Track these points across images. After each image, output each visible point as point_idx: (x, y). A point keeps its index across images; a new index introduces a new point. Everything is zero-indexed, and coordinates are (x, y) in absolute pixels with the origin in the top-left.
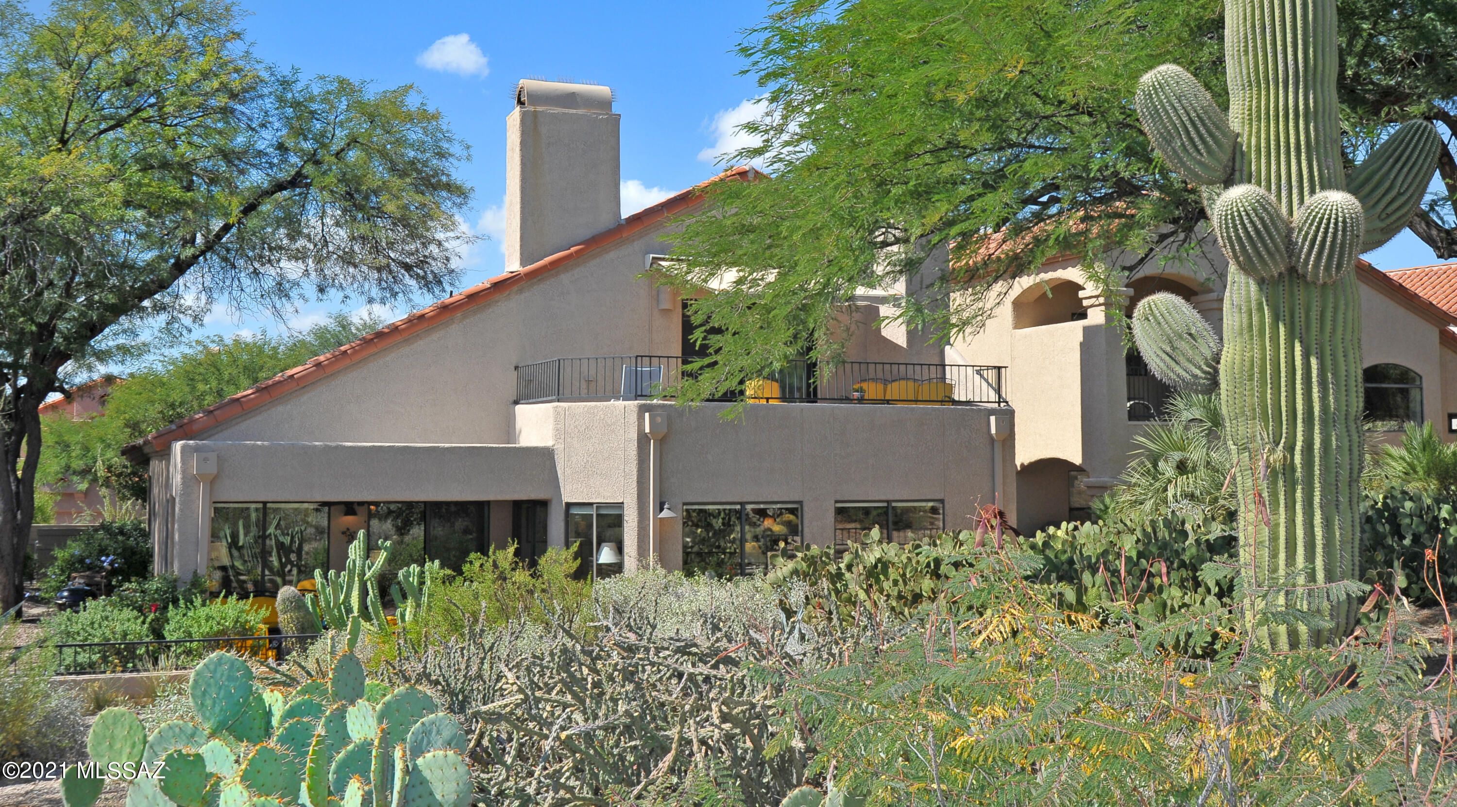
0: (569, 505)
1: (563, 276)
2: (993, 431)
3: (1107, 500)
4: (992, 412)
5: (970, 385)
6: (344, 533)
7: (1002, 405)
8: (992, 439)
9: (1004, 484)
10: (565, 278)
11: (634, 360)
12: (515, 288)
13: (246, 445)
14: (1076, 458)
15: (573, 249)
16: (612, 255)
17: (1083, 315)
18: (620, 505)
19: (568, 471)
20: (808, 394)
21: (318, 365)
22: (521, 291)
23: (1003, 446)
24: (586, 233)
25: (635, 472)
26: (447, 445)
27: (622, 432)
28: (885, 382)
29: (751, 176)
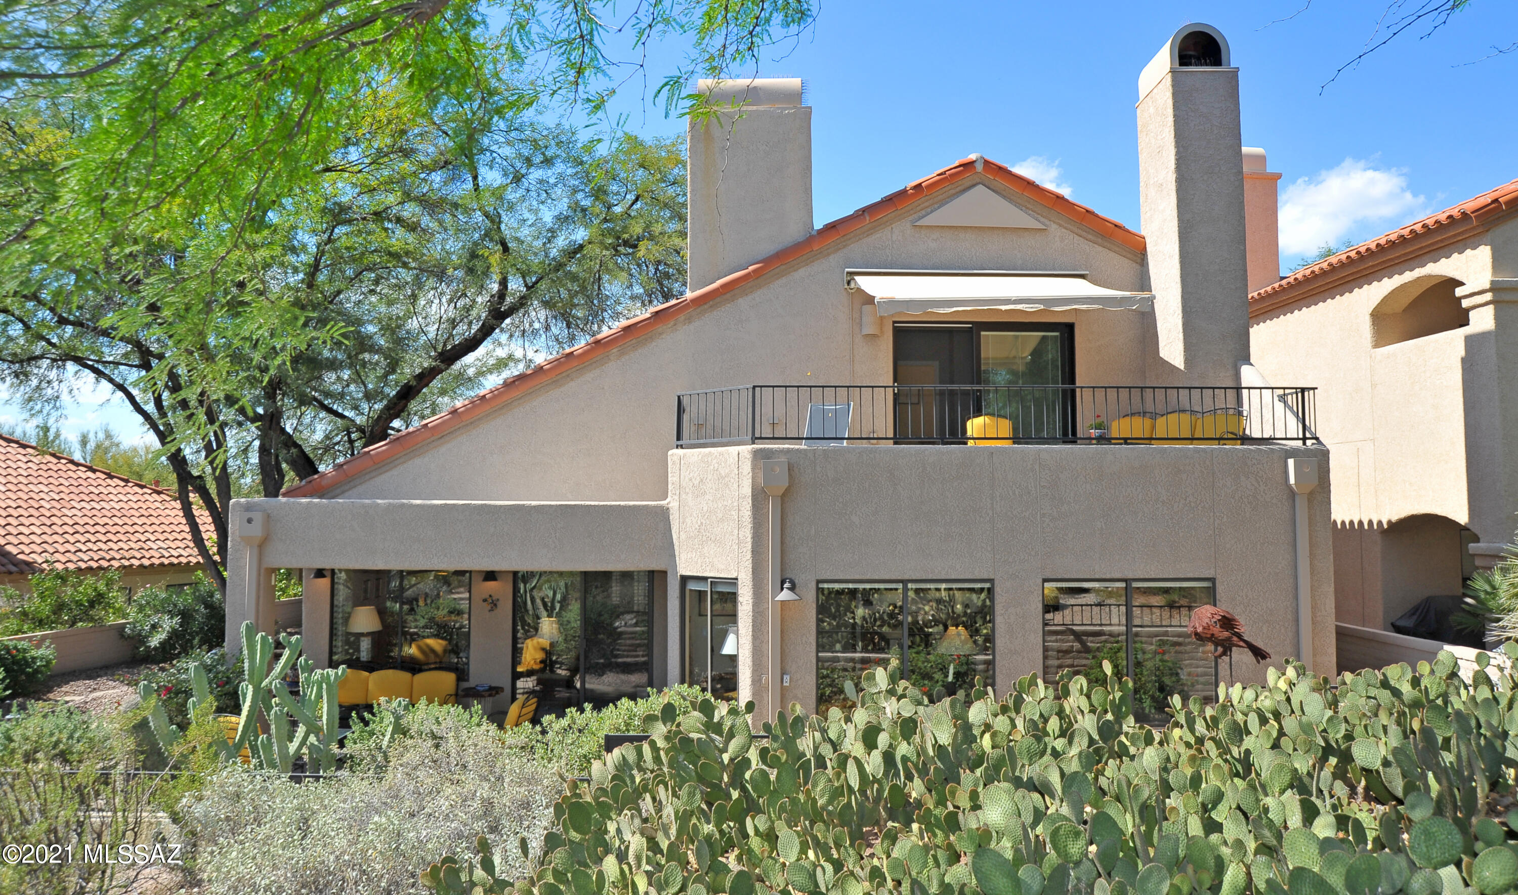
0: (685, 579)
1: (740, 300)
2: (1292, 481)
3: (1497, 578)
4: (1293, 453)
5: (1268, 416)
6: (485, 600)
7: (1309, 442)
8: (1292, 494)
9: (1312, 556)
10: (743, 303)
11: (751, 390)
12: (682, 317)
13: (301, 504)
14: (1461, 516)
15: (751, 268)
16: (802, 272)
17: (1463, 321)
18: (734, 582)
19: (683, 536)
20: (1065, 434)
21: (454, 412)
22: (689, 320)
23: (1310, 501)
24: (768, 248)
25: (749, 540)
26: (534, 503)
27: (736, 486)
28: (1154, 416)
29: (979, 167)
